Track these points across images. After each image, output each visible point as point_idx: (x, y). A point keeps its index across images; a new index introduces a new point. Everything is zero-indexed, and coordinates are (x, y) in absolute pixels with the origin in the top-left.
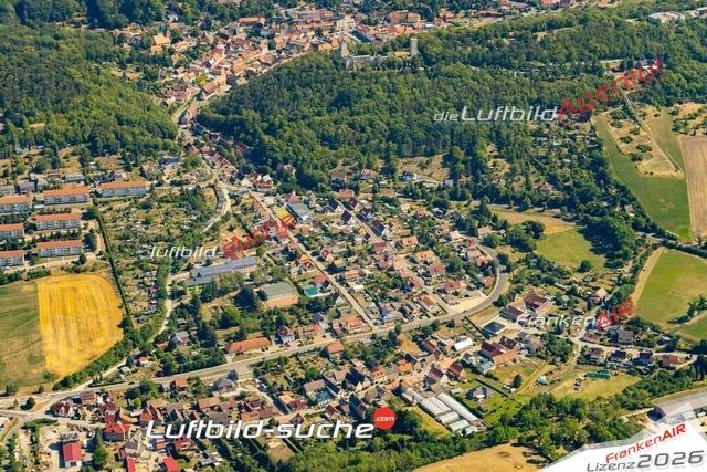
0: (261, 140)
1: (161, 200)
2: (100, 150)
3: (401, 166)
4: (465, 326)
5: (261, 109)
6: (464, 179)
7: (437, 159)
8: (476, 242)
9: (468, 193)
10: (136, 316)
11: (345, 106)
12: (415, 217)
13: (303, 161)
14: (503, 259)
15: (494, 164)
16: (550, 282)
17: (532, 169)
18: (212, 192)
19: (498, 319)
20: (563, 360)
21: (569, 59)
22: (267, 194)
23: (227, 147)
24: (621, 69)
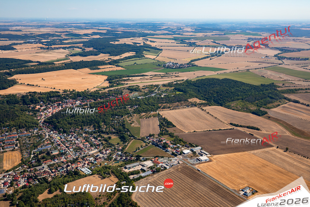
0: (56, 125)
1: (33, 136)
2: (21, 128)
3: (84, 128)
4: (92, 155)
5: (56, 118)
6: (97, 129)
7: (92, 126)
8: (97, 140)
9: (97, 132)
10: (25, 158)
11: (74, 117)
12: (85, 137)
13: (64, 128)
14: (102, 143)
15: (103, 126)
16: (111, 147)
17: (111, 127)
18: (44, 135)
19: (99, 154)
20: (111, 160)
21: (120, 106)
22: (56, 134)
23: (49, 126)
24: (130, 107)
